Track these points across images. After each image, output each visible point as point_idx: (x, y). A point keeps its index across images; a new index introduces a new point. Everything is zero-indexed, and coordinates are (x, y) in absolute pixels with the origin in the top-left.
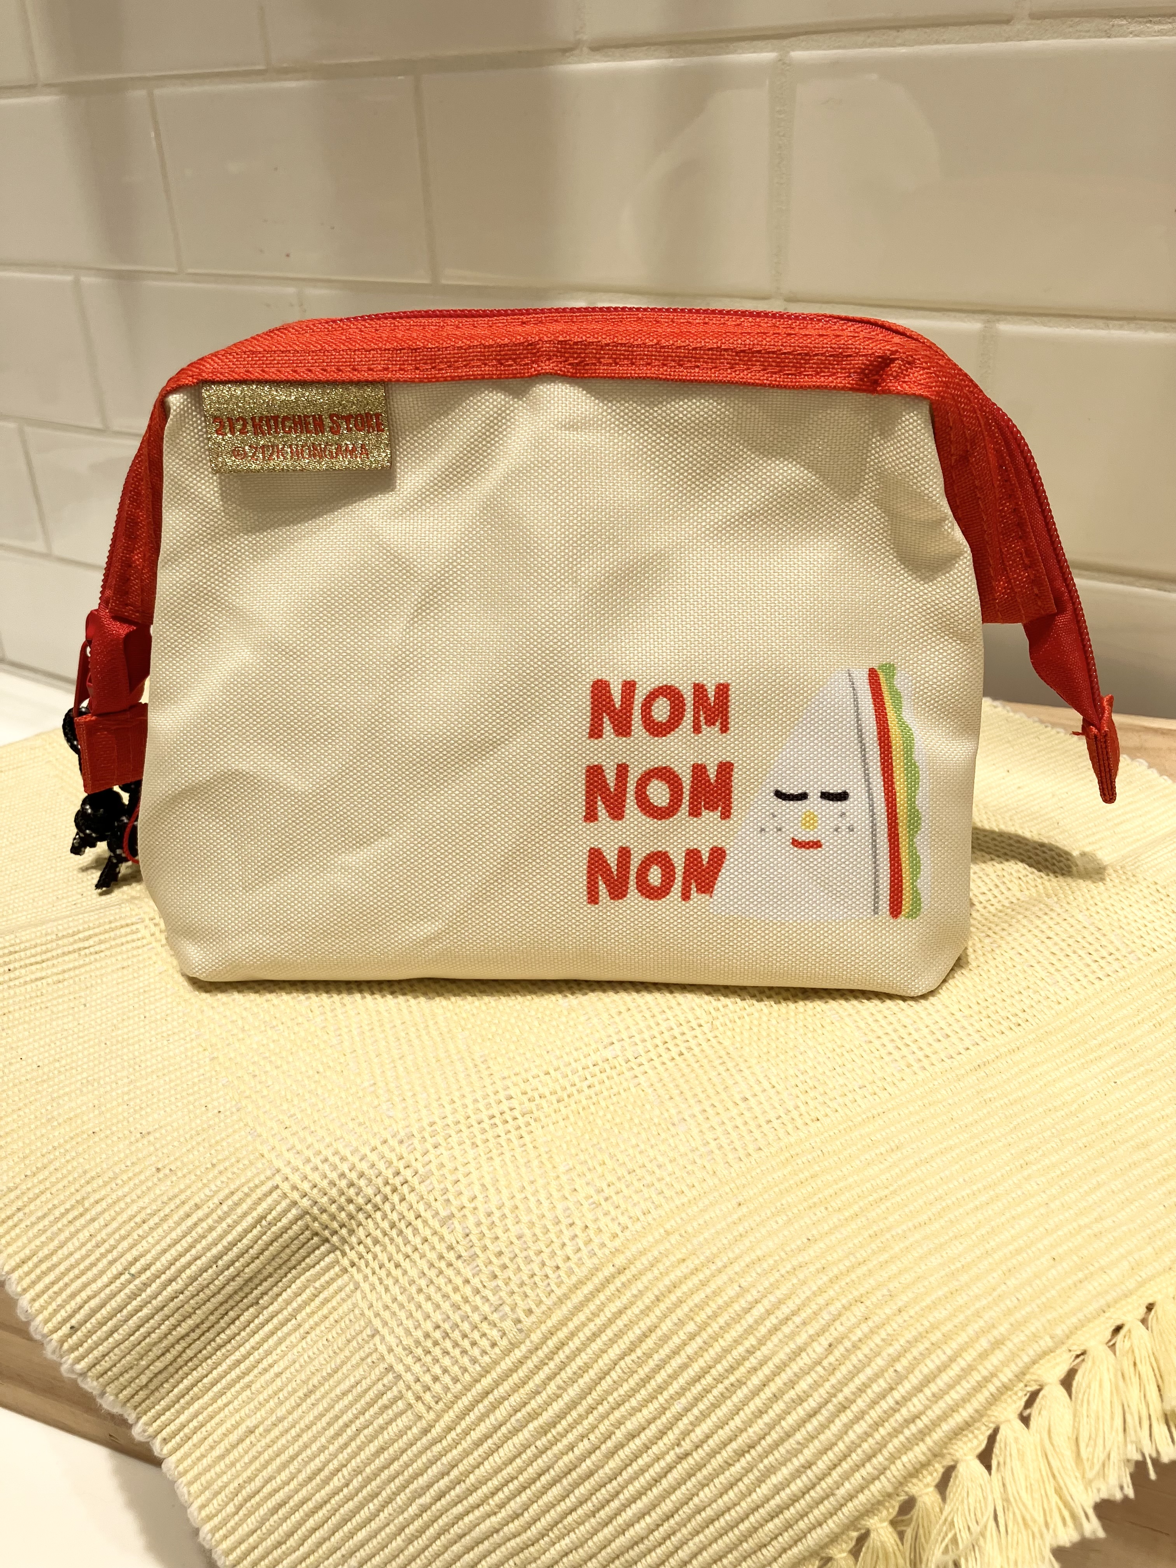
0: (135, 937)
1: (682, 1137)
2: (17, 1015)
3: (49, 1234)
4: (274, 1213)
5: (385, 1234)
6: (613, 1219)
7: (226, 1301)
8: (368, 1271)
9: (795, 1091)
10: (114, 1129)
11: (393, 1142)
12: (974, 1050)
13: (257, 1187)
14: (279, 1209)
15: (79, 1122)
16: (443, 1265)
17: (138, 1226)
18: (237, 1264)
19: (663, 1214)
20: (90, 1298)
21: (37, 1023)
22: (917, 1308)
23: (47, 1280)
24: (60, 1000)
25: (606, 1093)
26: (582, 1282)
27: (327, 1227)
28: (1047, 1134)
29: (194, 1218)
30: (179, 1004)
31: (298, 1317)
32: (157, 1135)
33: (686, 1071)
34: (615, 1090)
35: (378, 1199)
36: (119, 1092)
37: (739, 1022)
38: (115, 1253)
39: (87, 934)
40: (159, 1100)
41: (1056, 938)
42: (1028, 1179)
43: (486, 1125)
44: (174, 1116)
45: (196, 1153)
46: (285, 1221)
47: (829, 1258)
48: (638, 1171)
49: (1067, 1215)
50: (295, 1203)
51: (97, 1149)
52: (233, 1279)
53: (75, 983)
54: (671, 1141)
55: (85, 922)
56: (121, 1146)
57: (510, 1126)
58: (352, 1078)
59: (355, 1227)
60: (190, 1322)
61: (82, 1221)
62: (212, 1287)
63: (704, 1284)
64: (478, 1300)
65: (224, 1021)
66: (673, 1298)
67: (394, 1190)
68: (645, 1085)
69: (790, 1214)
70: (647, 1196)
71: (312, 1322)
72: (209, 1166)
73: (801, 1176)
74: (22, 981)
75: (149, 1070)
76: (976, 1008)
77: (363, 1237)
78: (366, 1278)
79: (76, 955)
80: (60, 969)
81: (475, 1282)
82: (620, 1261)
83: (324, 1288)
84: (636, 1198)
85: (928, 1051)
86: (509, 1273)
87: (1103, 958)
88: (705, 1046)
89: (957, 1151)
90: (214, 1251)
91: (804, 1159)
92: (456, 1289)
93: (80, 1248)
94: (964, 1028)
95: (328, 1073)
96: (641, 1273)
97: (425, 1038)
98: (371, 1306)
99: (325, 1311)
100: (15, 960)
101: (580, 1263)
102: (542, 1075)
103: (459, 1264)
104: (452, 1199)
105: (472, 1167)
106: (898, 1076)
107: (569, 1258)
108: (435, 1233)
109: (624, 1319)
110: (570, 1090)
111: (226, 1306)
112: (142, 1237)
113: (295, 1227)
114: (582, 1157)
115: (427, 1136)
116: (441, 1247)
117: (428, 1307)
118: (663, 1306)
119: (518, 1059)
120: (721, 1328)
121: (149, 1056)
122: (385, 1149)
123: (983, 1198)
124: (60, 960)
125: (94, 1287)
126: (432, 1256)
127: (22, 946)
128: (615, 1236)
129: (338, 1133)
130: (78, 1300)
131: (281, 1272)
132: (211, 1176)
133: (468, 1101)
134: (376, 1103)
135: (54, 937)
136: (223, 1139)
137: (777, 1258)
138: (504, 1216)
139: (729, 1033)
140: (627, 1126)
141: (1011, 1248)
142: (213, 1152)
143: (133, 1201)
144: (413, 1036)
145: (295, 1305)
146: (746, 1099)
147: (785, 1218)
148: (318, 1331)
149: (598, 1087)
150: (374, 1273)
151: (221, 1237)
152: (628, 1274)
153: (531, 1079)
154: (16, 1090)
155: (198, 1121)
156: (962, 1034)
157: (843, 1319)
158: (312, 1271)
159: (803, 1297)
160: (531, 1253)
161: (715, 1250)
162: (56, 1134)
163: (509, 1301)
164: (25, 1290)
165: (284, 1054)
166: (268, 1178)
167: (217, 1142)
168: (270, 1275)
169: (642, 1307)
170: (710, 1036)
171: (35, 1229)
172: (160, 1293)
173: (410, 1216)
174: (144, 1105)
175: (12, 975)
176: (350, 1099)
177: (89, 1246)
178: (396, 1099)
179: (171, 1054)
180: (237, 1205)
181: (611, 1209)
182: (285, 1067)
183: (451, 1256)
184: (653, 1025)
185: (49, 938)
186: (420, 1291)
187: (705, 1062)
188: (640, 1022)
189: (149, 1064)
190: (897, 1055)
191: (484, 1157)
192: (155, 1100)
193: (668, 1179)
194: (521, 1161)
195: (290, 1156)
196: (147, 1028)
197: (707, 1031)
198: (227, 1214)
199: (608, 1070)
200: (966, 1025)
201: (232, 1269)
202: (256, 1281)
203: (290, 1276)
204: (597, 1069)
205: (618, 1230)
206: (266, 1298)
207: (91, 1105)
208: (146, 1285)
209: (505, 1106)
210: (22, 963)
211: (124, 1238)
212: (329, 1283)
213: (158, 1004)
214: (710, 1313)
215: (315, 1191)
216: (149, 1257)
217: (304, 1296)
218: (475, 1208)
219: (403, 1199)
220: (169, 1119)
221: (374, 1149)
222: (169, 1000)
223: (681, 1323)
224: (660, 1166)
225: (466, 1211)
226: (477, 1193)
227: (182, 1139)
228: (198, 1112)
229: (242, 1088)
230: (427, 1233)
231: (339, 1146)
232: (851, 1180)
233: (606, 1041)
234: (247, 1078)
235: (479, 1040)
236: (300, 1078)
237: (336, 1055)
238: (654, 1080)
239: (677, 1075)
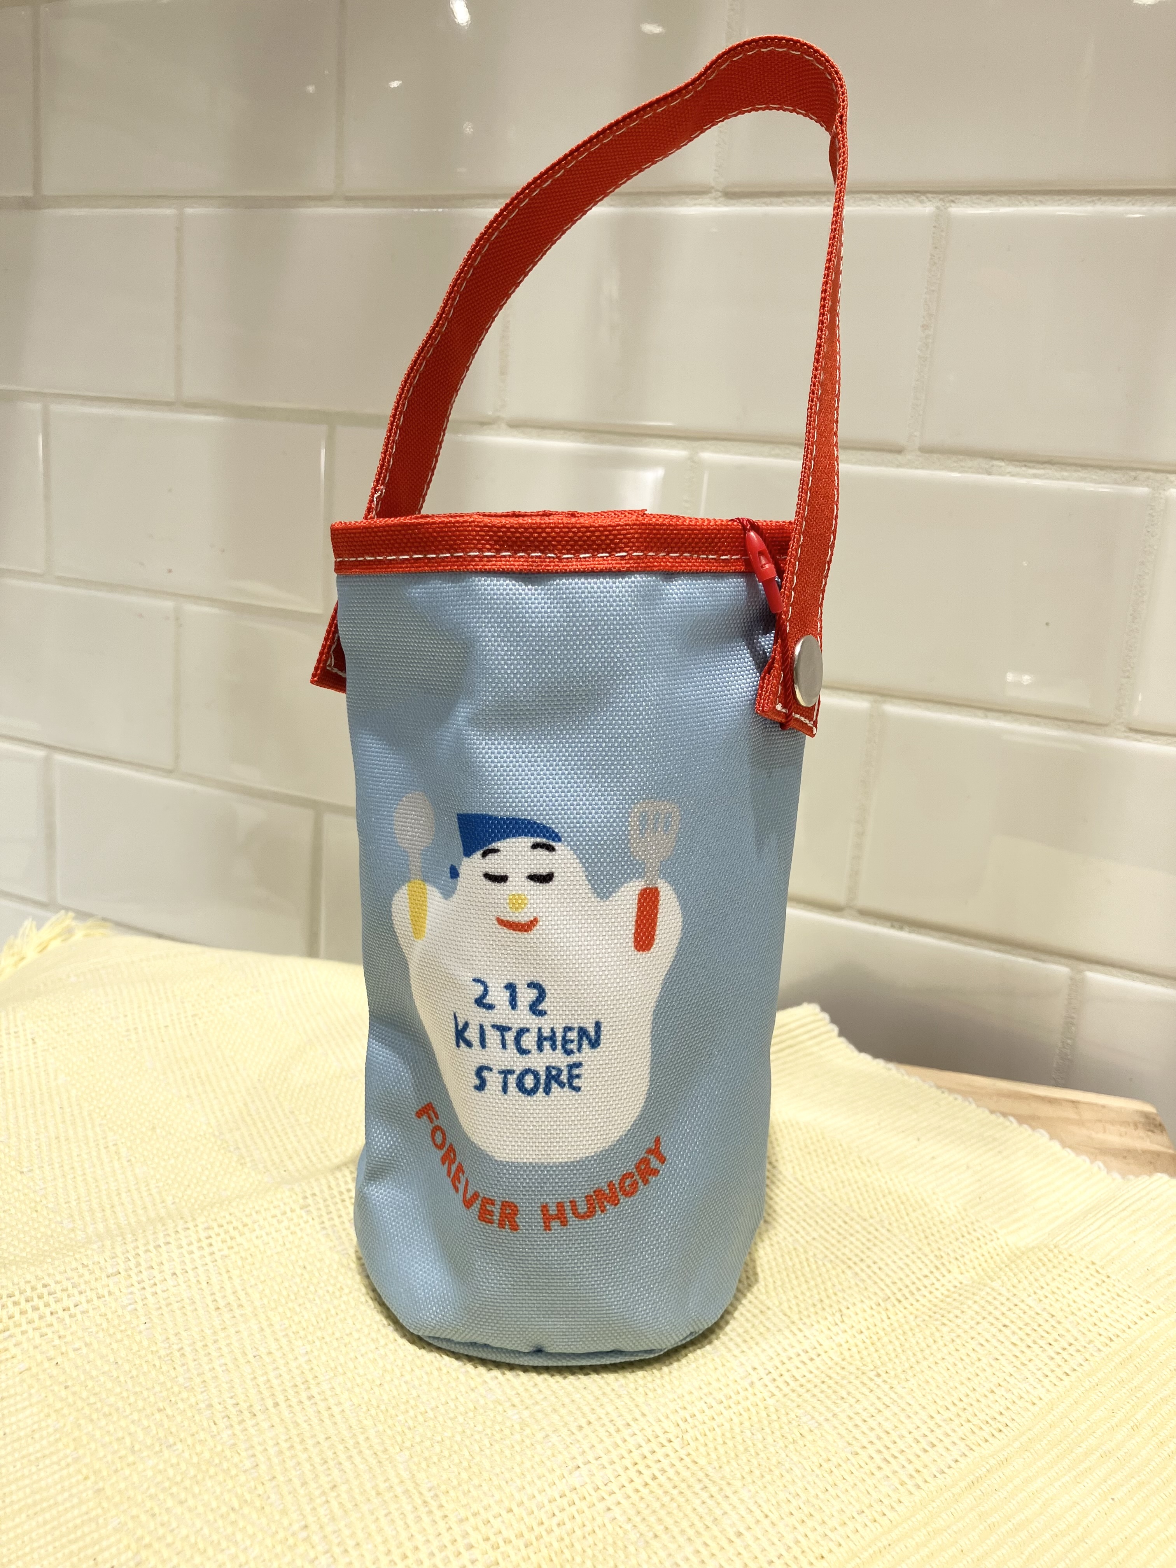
9: (792, 1520)
25: (579, 1533)
30: (48, 1416)
33: (665, 1499)
34: (589, 1527)
41: (1012, 1327)
58: (277, 1517)
65: (107, 1439)
68: (621, 1519)
85: (918, 1465)
87: (1064, 1349)
88: (679, 1466)
94: (947, 1435)
95: (246, 1510)
97: (357, 1460)
102: (504, 1513)
106: (894, 1497)
110: (538, 1530)
119: (474, 1492)
144: (342, 1457)
149: (569, 1525)
153: (492, 1520)
165: (187, 1483)
170: (682, 1453)
182: (191, 1502)
184: (620, 1443)
188: (605, 1439)
196: (9, 1448)
197: (678, 1448)
199: (577, 1501)
204: (565, 1501)
222: (35, 1410)
229: (139, 1532)
233: (571, 1465)
234: (144, 1518)
235: (424, 1465)
236: (211, 1517)
237: (252, 1484)
238: (631, 1512)
239: (656, 1505)
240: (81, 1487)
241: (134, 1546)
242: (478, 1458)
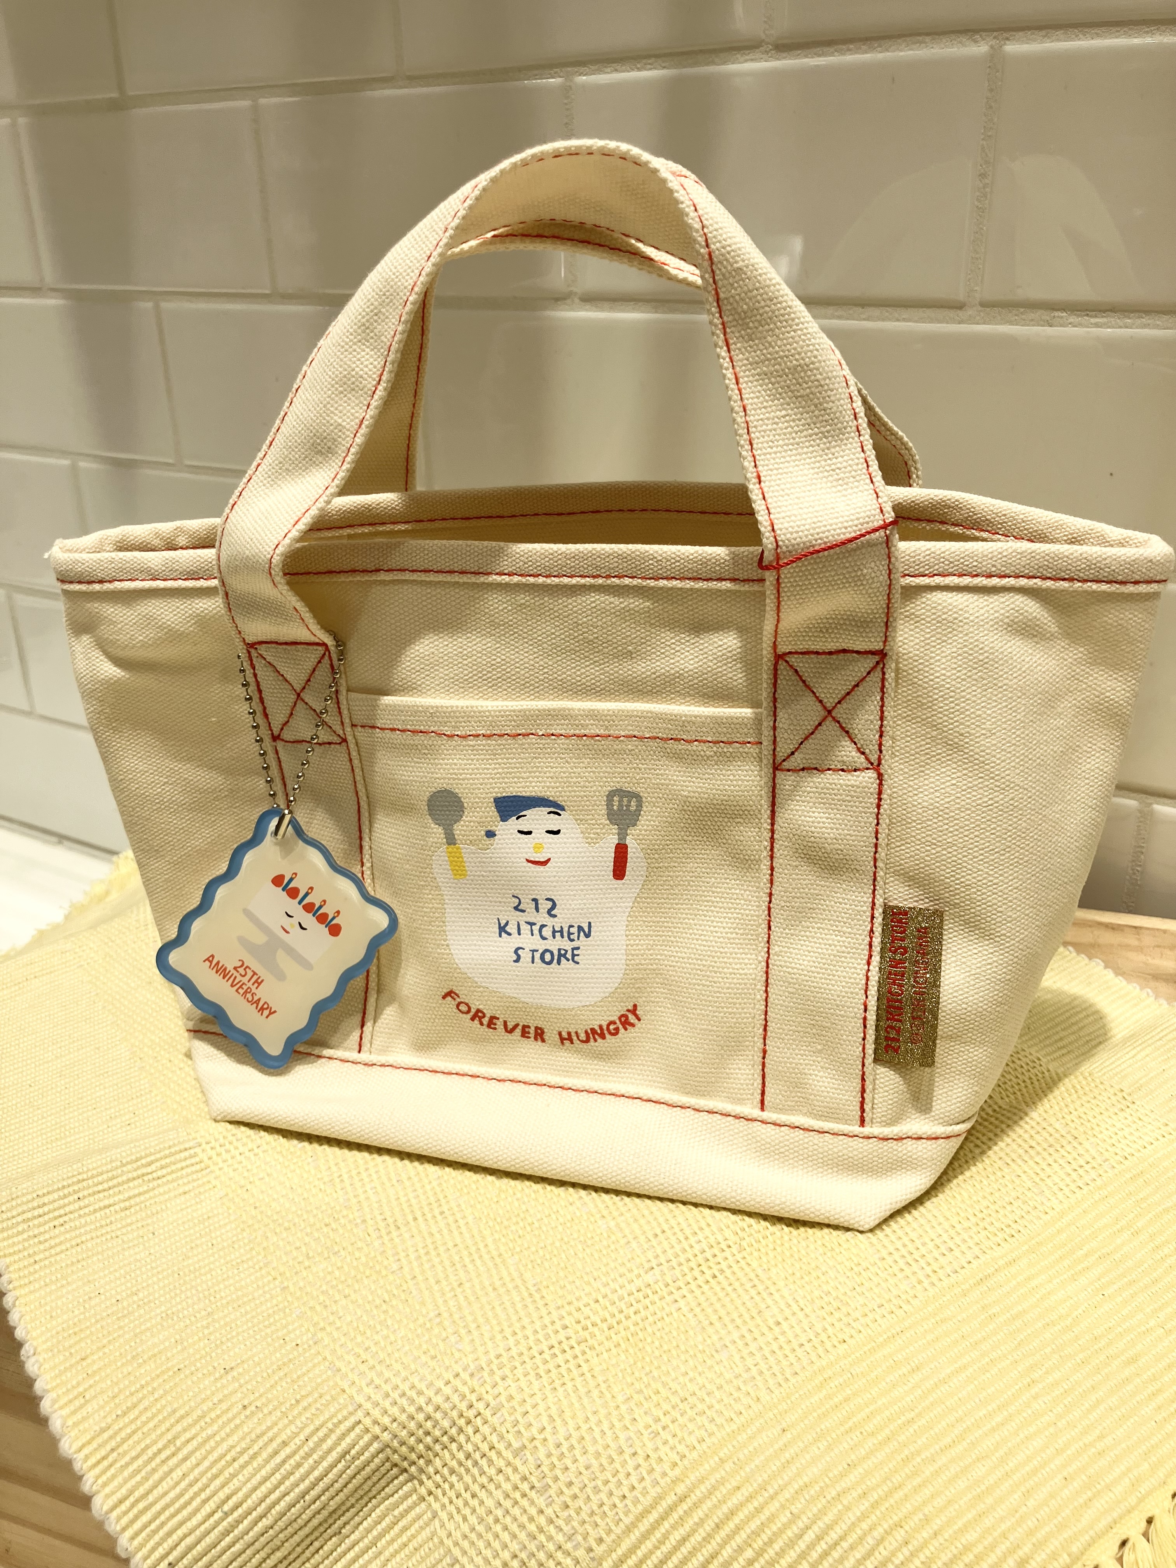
0: (193, 1161)
1: (726, 1363)
2: (89, 1245)
3: (143, 1473)
4: (357, 1448)
5: (461, 1464)
6: (672, 1448)
7: (311, 1533)
8: (446, 1501)
9: (822, 1313)
10: (198, 1365)
11: (465, 1376)
12: (975, 1263)
13: (340, 1422)
14: (361, 1443)
15: (163, 1358)
16: (517, 1495)
17: (229, 1464)
18: (323, 1498)
19: (716, 1441)
20: (185, 1536)
21: (110, 1253)
22: (951, 1532)
23: (145, 1519)
24: (129, 1228)
25: (651, 1319)
26: (647, 1512)
27: (406, 1459)
28: (1048, 1350)
29: (282, 1455)
30: (243, 1230)
31: (379, 1545)
32: (241, 1370)
33: (721, 1295)
34: (659, 1315)
35: (454, 1431)
36: (199, 1325)
37: (763, 1242)
38: (208, 1492)
39: (149, 1159)
40: (238, 1334)
41: (1039, 1148)
42: (1036, 1397)
43: (547, 1356)
44: (255, 1350)
45: (279, 1388)
46: (367, 1454)
47: (869, 1483)
48: (690, 1400)
49: (1073, 1434)
50: (377, 1438)
51: (184, 1387)
52: (319, 1512)
53: (141, 1209)
54: (717, 1368)
55: (146, 1148)
56: (207, 1382)
57: (569, 1355)
58: (418, 1307)
59: (432, 1457)
60: (279, 1555)
61: (174, 1460)
62: (299, 1521)
63: (758, 1510)
64: (552, 1529)
65: (288, 1248)
66: (731, 1525)
67: (469, 1422)
68: (685, 1309)
69: (829, 1439)
70: (700, 1424)
71: (391, 1549)
72: (293, 1402)
73: (836, 1400)
74: (91, 1208)
75: (224, 1302)
76: (973, 1219)
77: (440, 1468)
78: (443, 1506)
79: (140, 1181)
80: (126, 1195)
81: (549, 1511)
82: (681, 1489)
83: (402, 1516)
84: (691, 1426)
85: (935, 1266)
86: (580, 1502)
87: (1081, 1167)
88: (735, 1268)
89: (971, 1370)
90: (302, 1487)
91: (837, 1383)
92: (531, 1519)
93: (174, 1487)
94: (964, 1241)
95: (394, 1302)
96: (701, 1501)
97: (478, 1263)
98: (449, 1535)
99: (404, 1538)
100: (84, 1189)
101: (645, 1492)
102: (592, 1303)
103: (533, 1494)
104: (523, 1430)
105: (538, 1398)
106: (911, 1293)
107: (634, 1488)
108: (509, 1464)
109: (688, 1546)
111: (313, 1537)
112: (233, 1476)
113: (376, 1460)
114: (637, 1386)
115: (495, 1368)
116: (515, 1478)
117: (506, 1536)
118: (723, 1533)
119: (569, 1287)
120: (777, 1554)
121: (222, 1286)
122: (457, 1383)
123: (998, 1419)
124: (126, 1186)
125: (190, 1525)
126: (507, 1487)
127: (90, 1174)
128: (675, 1464)
129: (413, 1367)
130: (175, 1537)
131: (363, 1502)
132: (296, 1412)
133: (529, 1332)
134: (444, 1335)
135: (119, 1164)
136: (304, 1374)
137: (822, 1484)
138: (572, 1448)
139: (756, 1254)
140: (674, 1352)
141: (1027, 1468)
142: (296, 1387)
143: (223, 1440)
144: (467, 1260)
145: (375, 1533)
146: (779, 1323)
147: (825, 1443)
148: (398, 1558)
149: (643, 1313)
150: (451, 1502)
151: (308, 1474)
152: (689, 1502)
153: (583, 1308)
154: (99, 1326)
155: (278, 1355)
156: (964, 1247)
157: (886, 1543)
158: (391, 1500)
159: (849, 1523)
160: (599, 1483)
161: (765, 1476)
162: (143, 1371)
163: (581, 1530)
164: (124, 1529)
165: (350, 1282)
166: (351, 1414)
167: (298, 1377)
168: (353, 1506)
169: (704, 1534)
170: (739, 1257)
171: (131, 1469)
172: (252, 1529)
173: (485, 1447)
174: (224, 1339)
175: (82, 1203)
176: (419, 1331)
177: (183, 1485)
178: (463, 1332)
179: (243, 1283)
180: (323, 1440)
181: (670, 1438)
182: (353, 1296)
183: (525, 1486)
184: (687, 1248)
185: (114, 1165)
186: (497, 1521)
187: (737, 1285)
188: (676, 1245)
189: (223, 1294)
190: (908, 1271)
191: (548, 1388)
192: (234, 1333)
193: (717, 1406)
194: (582, 1391)
195: (369, 1390)
196: (216, 1256)
197: (736, 1252)
198: (313, 1450)
199: (651, 1295)
200: (966, 1238)
201: (318, 1503)
202: (340, 1512)
203: (370, 1505)
204: (640, 1294)
205: (677, 1459)
206: (348, 1527)
207: (173, 1340)
208: (239, 1522)
209: (562, 1336)
210: (90, 1191)
211: (215, 1477)
212: (407, 1511)
213: (223, 1231)
214: (766, 1540)
215: (395, 1425)
216: (240, 1495)
217: (384, 1524)
218: (545, 1440)
219: (477, 1431)
220: (249, 1353)
221: (448, 1383)
222: (233, 1226)
223: (740, 1550)
224: (708, 1394)
225: (537, 1443)
226: (546, 1425)
227: (265, 1375)
228: (276, 1345)
229: (316, 1319)
230: (501, 1463)
231: (415, 1380)
232: (880, 1403)
233: (647, 1266)
234: (318, 1308)
235: (530, 1266)
236: (368, 1307)
237: (398, 1282)
238: (693, 1304)
239: (714, 1299)
240: (272, 1286)
241: (312, 1329)
242: (572, 1261)
